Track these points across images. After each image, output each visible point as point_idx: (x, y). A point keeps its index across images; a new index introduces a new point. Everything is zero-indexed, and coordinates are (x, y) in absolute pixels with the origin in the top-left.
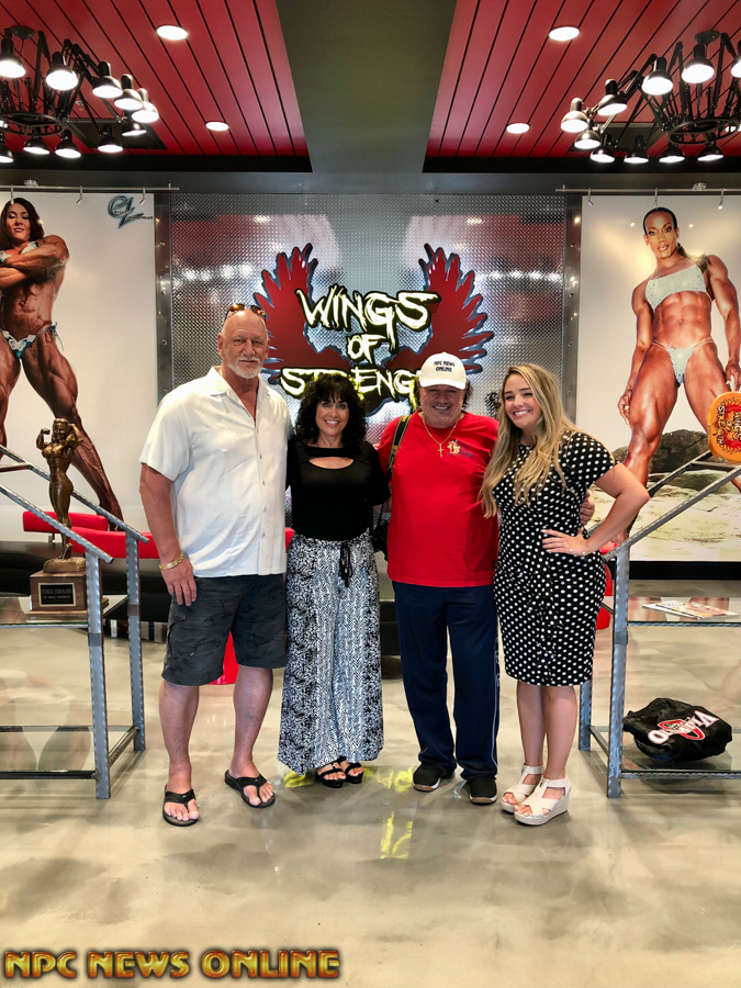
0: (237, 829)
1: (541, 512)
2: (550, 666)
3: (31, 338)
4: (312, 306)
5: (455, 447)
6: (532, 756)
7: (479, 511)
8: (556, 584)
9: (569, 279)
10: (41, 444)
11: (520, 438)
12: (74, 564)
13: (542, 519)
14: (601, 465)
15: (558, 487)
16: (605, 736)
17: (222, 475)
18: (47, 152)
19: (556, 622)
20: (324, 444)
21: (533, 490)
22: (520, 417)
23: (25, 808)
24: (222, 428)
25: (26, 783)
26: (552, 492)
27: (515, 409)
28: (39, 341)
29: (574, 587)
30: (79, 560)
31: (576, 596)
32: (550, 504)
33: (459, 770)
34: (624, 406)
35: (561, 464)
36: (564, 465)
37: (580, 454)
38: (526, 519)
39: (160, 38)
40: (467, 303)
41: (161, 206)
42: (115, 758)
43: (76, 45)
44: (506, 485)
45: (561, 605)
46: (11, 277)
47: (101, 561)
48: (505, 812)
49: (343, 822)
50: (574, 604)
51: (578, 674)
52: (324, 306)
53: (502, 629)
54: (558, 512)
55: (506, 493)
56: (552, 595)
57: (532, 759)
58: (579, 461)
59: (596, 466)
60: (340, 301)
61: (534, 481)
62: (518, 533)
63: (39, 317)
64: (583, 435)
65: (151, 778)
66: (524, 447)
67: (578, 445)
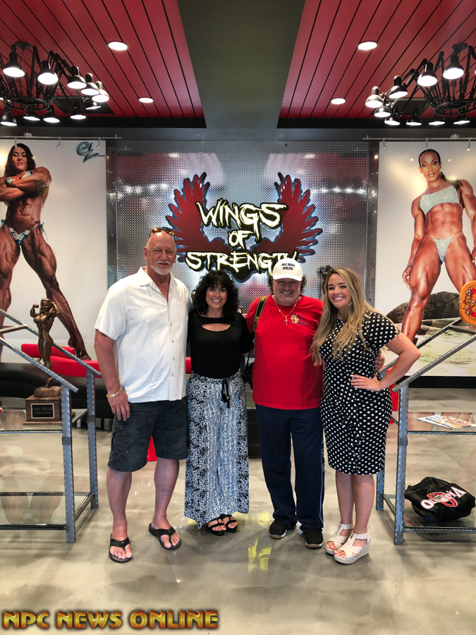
0: (156, 565)
1: (350, 364)
2: (357, 462)
3: (27, 232)
4: (206, 213)
5: (295, 319)
6: (345, 518)
7: (310, 361)
8: (360, 410)
9: (371, 192)
10: (33, 314)
11: (336, 314)
12: (54, 391)
13: (351, 368)
14: (389, 334)
15: (361, 348)
16: (393, 501)
17: (147, 336)
18: (38, 119)
19: (361, 435)
20: (211, 315)
21: (345, 350)
22: (338, 301)
23: (22, 549)
24: (147, 307)
25: (22, 532)
26: (358, 351)
27: (335, 296)
28: (32, 234)
29: (372, 412)
30: (57, 388)
31: (373, 418)
32: (356, 359)
33: (299, 524)
34: (406, 276)
35: (363, 333)
36: (365, 334)
37: (376, 327)
38: (340, 368)
39: (110, 49)
40: (305, 210)
41: (110, 148)
42: (79, 516)
43: (57, 54)
44: (328, 345)
45: (364, 424)
46: (15, 193)
47: (71, 391)
48: (328, 554)
49: (223, 561)
50: (372, 423)
51: (374, 467)
52: (214, 212)
53: (326, 437)
54: (361, 363)
55: (327, 350)
56: (358, 417)
57: (346, 519)
58: (375, 331)
59: (386, 335)
60: (224, 209)
61: (346, 344)
62: (335, 377)
63: (32, 219)
64: (377, 314)
65: (102, 528)
66: (339, 321)
67: (374, 321)
